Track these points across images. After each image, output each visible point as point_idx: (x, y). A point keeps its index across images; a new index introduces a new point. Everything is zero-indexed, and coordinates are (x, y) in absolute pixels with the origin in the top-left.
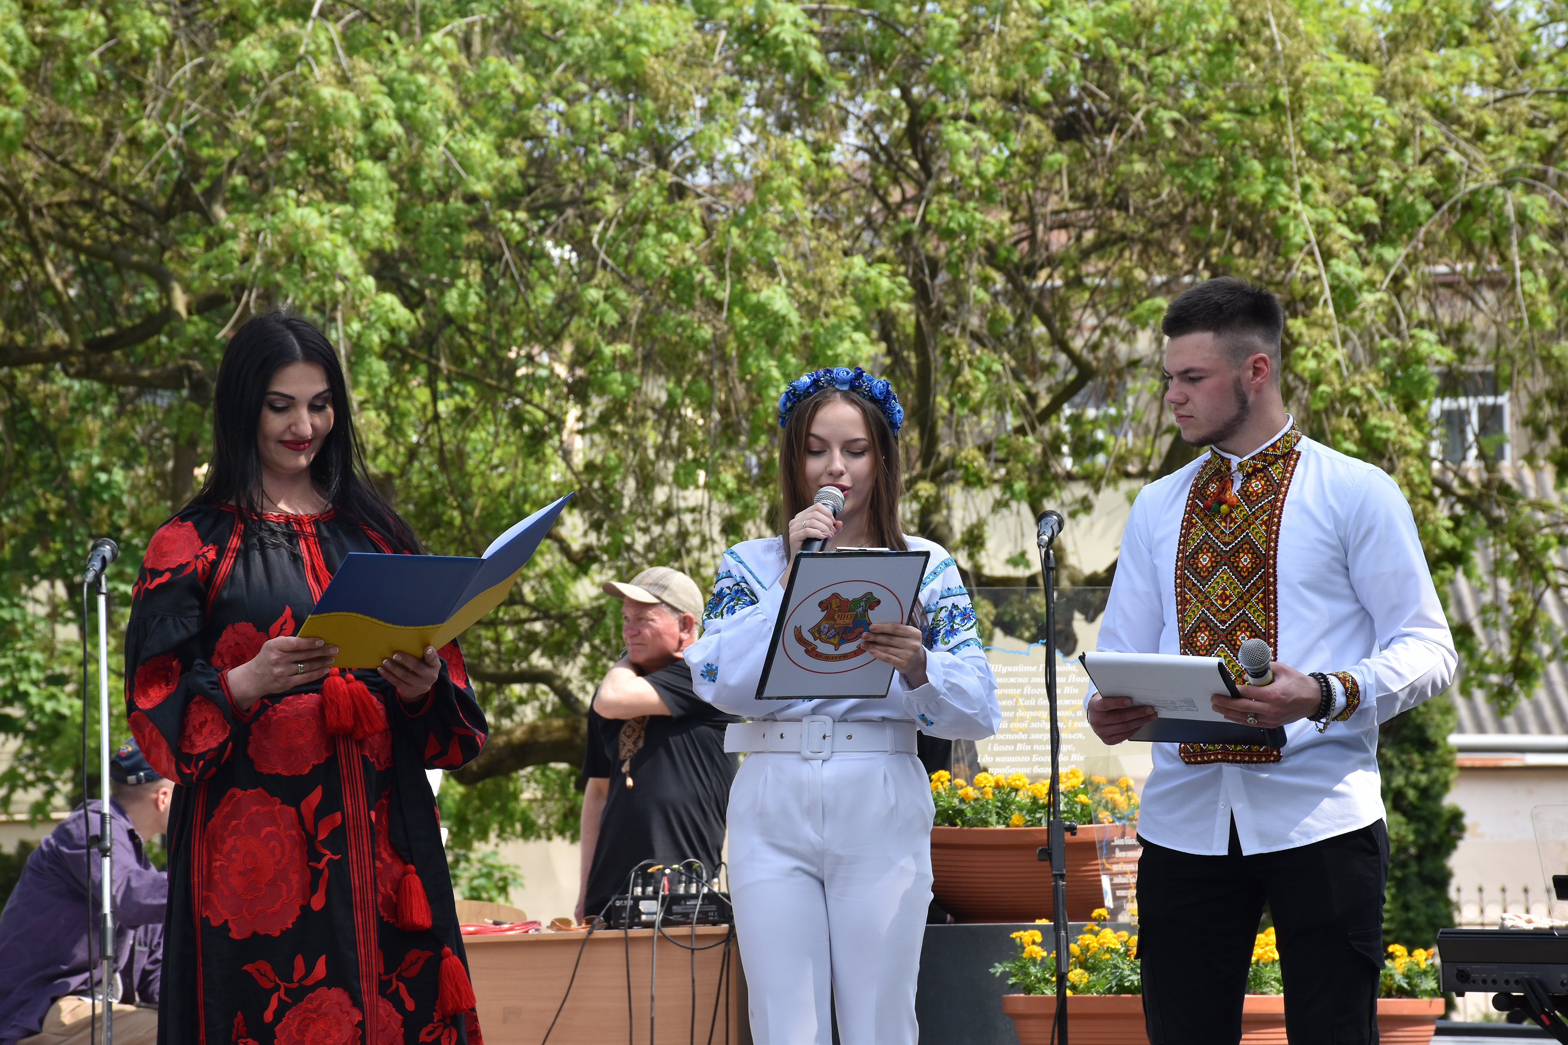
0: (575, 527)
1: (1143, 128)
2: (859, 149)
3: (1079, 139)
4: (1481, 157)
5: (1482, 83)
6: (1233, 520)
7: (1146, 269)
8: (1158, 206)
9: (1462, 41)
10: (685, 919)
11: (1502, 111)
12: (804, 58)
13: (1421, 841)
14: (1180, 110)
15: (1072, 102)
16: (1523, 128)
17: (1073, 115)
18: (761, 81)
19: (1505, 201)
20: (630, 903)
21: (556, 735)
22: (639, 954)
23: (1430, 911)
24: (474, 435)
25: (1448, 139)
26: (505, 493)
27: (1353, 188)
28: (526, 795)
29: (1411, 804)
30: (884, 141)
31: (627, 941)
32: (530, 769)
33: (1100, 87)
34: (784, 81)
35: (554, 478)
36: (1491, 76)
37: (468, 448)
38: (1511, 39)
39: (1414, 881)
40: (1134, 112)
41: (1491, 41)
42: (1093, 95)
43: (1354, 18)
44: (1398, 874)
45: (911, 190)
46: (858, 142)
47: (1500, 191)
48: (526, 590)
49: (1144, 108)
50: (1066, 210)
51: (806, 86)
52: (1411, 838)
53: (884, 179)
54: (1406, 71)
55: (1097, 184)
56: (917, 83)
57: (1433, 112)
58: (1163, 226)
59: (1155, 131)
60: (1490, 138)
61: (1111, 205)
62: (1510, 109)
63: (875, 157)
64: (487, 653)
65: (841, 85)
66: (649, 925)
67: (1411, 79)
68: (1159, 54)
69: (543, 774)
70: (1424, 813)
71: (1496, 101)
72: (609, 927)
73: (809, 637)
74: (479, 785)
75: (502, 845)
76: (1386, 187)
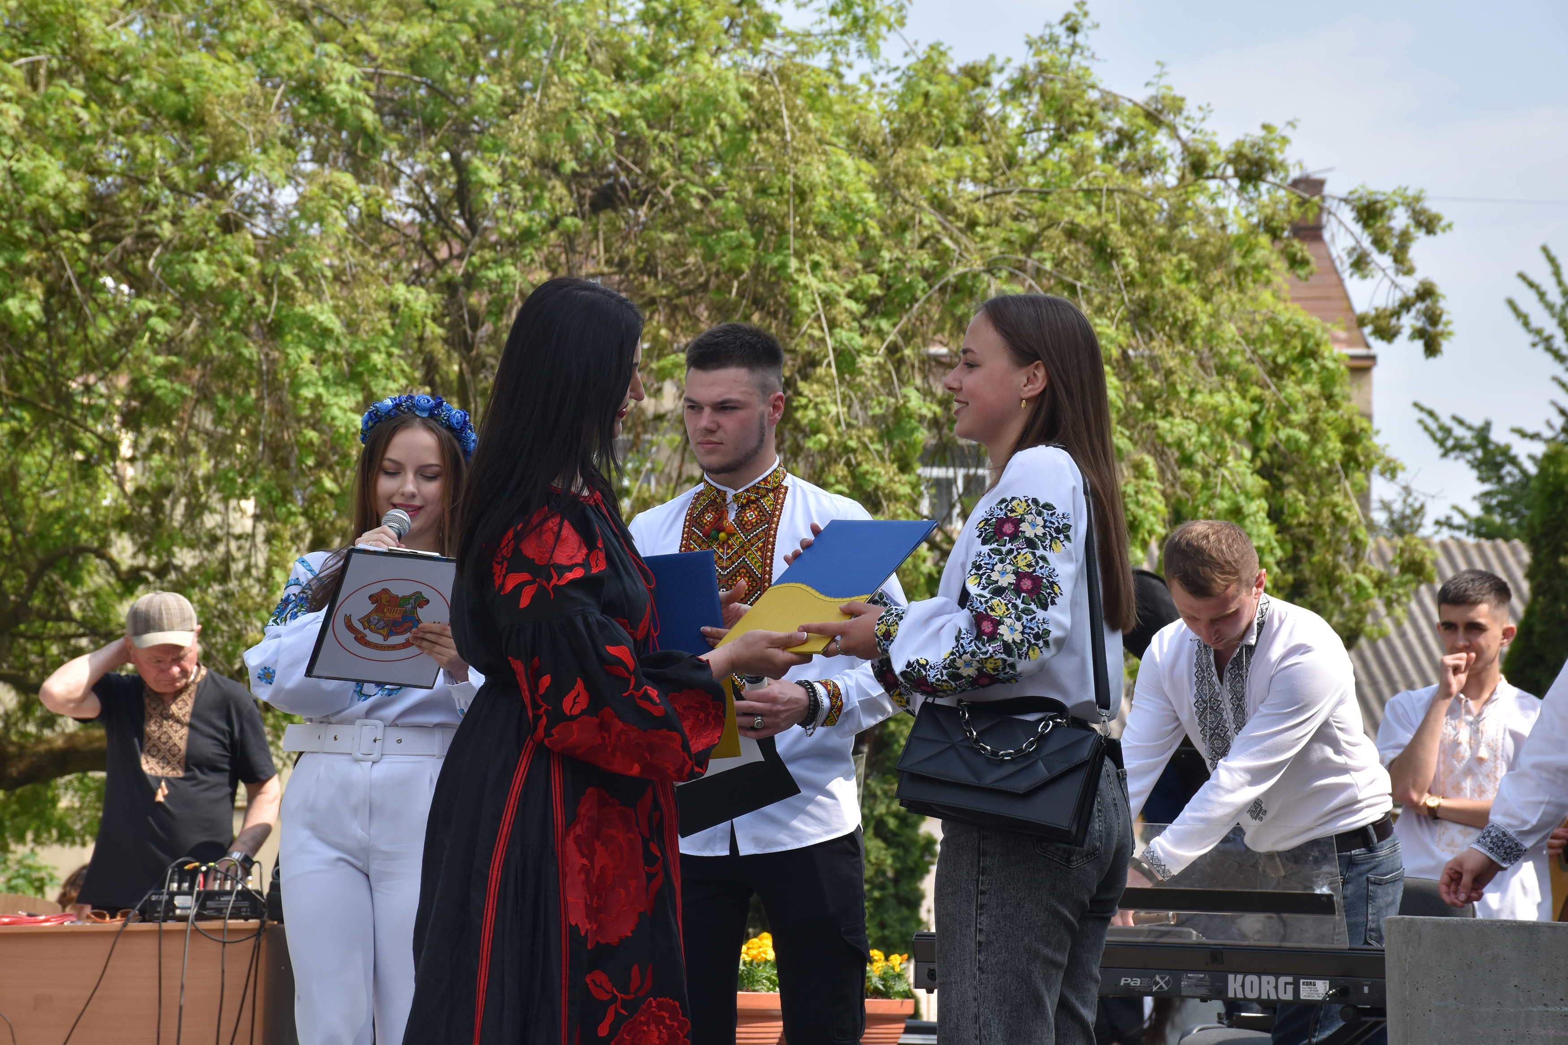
0: (123, 549)
1: (672, 200)
2: (408, 206)
3: (615, 209)
4: (972, 246)
5: (975, 179)
6: (730, 547)
7: (672, 330)
8: (685, 274)
9: (958, 142)
10: (219, 915)
11: (990, 206)
12: (359, 118)
13: (898, 866)
14: (706, 186)
15: (610, 174)
16: (1008, 221)
17: (611, 187)
18: (318, 138)
19: (989, 286)
20: (165, 897)
21: (96, 745)
22: (172, 946)
23: (904, 930)
24: (28, 459)
25: (944, 228)
26: (59, 515)
27: (859, 266)
28: (63, 803)
29: (891, 831)
30: (433, 201)
31: (160, 933)
32: (68, 778)
33: (635, 163)
34: (340, 139)
35: (105, 503)
36: (983, 174)
37: (22, 471)
38: (1001, 141)
39: (891, 902)
40: (665, 186)
41: (982, 142)
42: (628, 170)
43: (863, 113)
44: (876, 894)
45: (457, 248)
46: (408, 199)
47: (986, 277)
48: (74, 607)
49: (673, 184)
50: (602, 274)
51: (360, 144)
52: (889, 861)
53: (432, 235)
54: (907, 162)
55: (629, 250)
56: (464, 149)
57: (932, 204)
58: (689, 293)
59: (682, 204)
60: (980, 229)
61: (642, 271)
62: (997, 204)
63: (424, 213)
64: (32, 666)
65: (393, 145)
66: (183, 919)
67: (912, 171)
68: (688, 135)
69: (81, 781)
70: (903, 839)
71: (986, 197)
72: (144, 920)
73: (358, 626)
74: (18, 791)
75: (38, 849)
76: (886, 266)
